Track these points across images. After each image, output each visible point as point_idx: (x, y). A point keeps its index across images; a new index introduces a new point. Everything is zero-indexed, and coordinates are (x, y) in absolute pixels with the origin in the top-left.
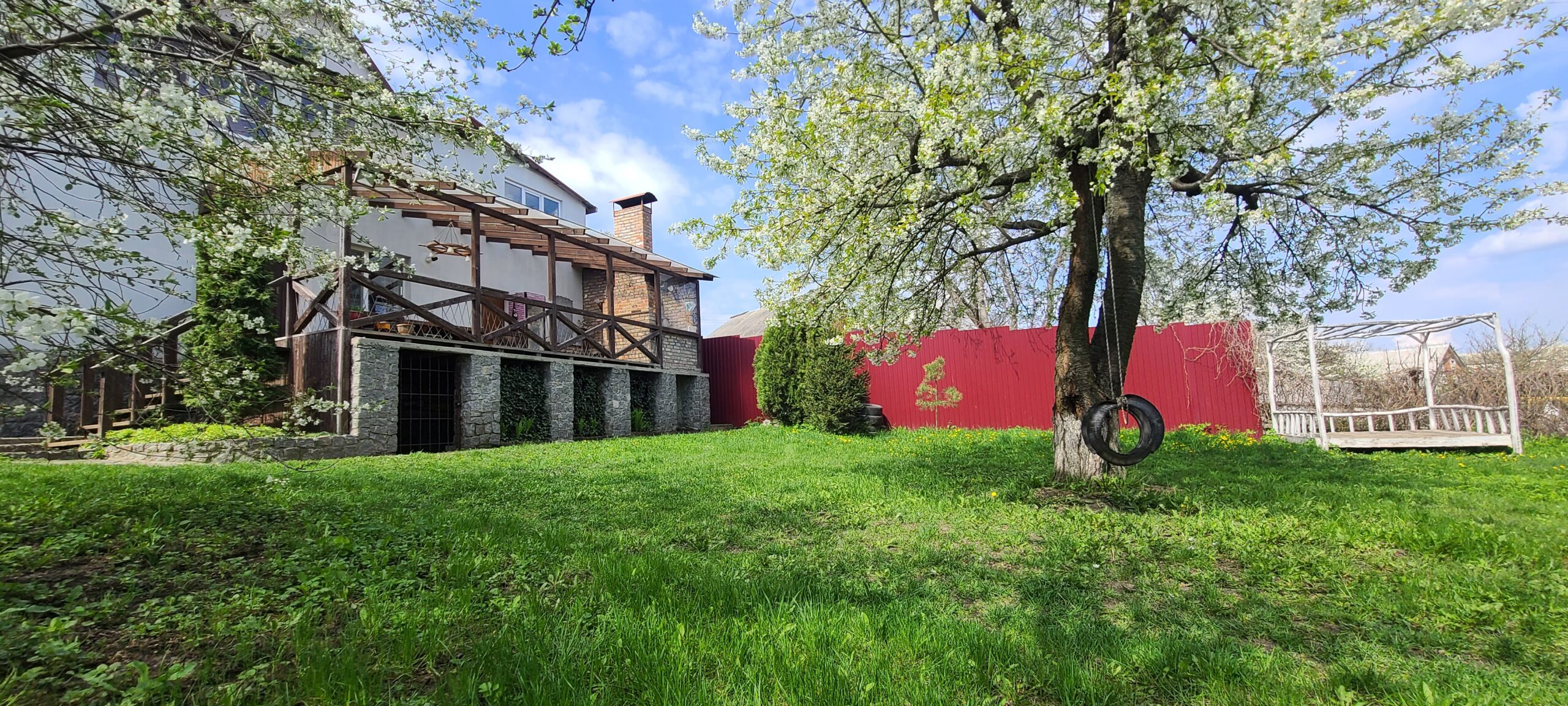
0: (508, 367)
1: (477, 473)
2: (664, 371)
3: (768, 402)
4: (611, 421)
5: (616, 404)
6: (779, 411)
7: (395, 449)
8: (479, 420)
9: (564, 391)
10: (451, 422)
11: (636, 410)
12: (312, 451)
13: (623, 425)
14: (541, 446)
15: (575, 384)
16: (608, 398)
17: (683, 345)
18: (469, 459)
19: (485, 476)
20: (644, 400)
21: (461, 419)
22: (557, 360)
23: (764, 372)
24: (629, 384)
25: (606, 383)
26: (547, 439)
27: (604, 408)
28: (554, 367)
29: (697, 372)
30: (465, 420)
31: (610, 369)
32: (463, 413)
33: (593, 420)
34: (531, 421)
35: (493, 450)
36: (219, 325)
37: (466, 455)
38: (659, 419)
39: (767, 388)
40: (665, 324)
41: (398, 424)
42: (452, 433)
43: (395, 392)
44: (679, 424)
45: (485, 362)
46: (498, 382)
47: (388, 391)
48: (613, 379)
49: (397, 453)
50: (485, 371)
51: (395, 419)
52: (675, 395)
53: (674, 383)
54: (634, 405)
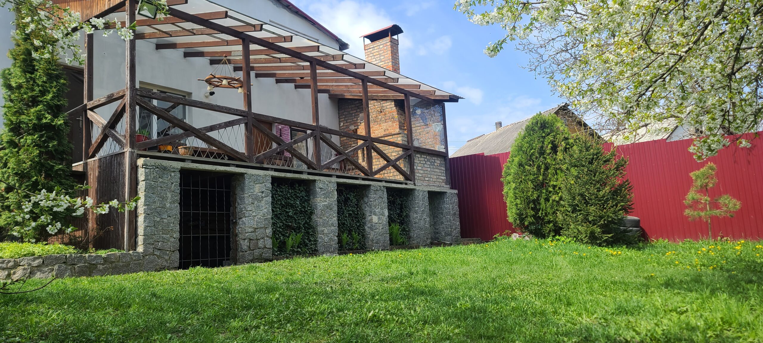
0: (278, 186)
1: (252, 288)
2: (417, 188)
3: (520, 215)
4: (371, 235)
5: (375, 219)
6: (530, 224)
7: (177, 264)
8: (253, 236)
9: (329, 207)
10: (228, 238)
11: (393, 225)
12: (101, 267)
13: (381, 238)
14: (311, 260)
15: (339, 201)
16: (368, 214)
17: (432, 164)
18: (245, 273)
19: (260, 291)
20: (400, 215)
21: (236, 235)
22: (322, 178)
23: (513, 185)
24: (386, 201)
25: (366, 200)
26: (314, 253)
27: (365, 223)
28: (319, 185)
29: (446, 188)
30: (240, 236)
31: (369, 186)
32: (239, 229)
33: (355, 235)
34: (300, 236)
35: (266, 264)
36: (20, 150)
37: (241, 270)
38: (414, 234)
39: (518, 201)
40: (416, 144)
41: (180, 240)
42: (229, 249)
43: (176, 210)
44: (432, 238)
45: (257, 180)
46: (269, 199)
47: (171, 209)
48: (372, 196)
49: (179, 268)
50: (257, 189)
51: (177, 235)
52: (427, 210)
53: (426, 198)
54: (391, 220)
